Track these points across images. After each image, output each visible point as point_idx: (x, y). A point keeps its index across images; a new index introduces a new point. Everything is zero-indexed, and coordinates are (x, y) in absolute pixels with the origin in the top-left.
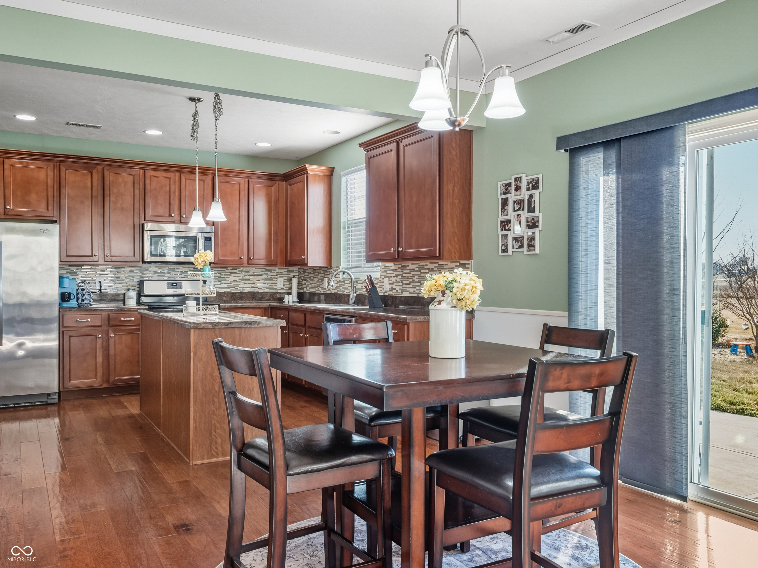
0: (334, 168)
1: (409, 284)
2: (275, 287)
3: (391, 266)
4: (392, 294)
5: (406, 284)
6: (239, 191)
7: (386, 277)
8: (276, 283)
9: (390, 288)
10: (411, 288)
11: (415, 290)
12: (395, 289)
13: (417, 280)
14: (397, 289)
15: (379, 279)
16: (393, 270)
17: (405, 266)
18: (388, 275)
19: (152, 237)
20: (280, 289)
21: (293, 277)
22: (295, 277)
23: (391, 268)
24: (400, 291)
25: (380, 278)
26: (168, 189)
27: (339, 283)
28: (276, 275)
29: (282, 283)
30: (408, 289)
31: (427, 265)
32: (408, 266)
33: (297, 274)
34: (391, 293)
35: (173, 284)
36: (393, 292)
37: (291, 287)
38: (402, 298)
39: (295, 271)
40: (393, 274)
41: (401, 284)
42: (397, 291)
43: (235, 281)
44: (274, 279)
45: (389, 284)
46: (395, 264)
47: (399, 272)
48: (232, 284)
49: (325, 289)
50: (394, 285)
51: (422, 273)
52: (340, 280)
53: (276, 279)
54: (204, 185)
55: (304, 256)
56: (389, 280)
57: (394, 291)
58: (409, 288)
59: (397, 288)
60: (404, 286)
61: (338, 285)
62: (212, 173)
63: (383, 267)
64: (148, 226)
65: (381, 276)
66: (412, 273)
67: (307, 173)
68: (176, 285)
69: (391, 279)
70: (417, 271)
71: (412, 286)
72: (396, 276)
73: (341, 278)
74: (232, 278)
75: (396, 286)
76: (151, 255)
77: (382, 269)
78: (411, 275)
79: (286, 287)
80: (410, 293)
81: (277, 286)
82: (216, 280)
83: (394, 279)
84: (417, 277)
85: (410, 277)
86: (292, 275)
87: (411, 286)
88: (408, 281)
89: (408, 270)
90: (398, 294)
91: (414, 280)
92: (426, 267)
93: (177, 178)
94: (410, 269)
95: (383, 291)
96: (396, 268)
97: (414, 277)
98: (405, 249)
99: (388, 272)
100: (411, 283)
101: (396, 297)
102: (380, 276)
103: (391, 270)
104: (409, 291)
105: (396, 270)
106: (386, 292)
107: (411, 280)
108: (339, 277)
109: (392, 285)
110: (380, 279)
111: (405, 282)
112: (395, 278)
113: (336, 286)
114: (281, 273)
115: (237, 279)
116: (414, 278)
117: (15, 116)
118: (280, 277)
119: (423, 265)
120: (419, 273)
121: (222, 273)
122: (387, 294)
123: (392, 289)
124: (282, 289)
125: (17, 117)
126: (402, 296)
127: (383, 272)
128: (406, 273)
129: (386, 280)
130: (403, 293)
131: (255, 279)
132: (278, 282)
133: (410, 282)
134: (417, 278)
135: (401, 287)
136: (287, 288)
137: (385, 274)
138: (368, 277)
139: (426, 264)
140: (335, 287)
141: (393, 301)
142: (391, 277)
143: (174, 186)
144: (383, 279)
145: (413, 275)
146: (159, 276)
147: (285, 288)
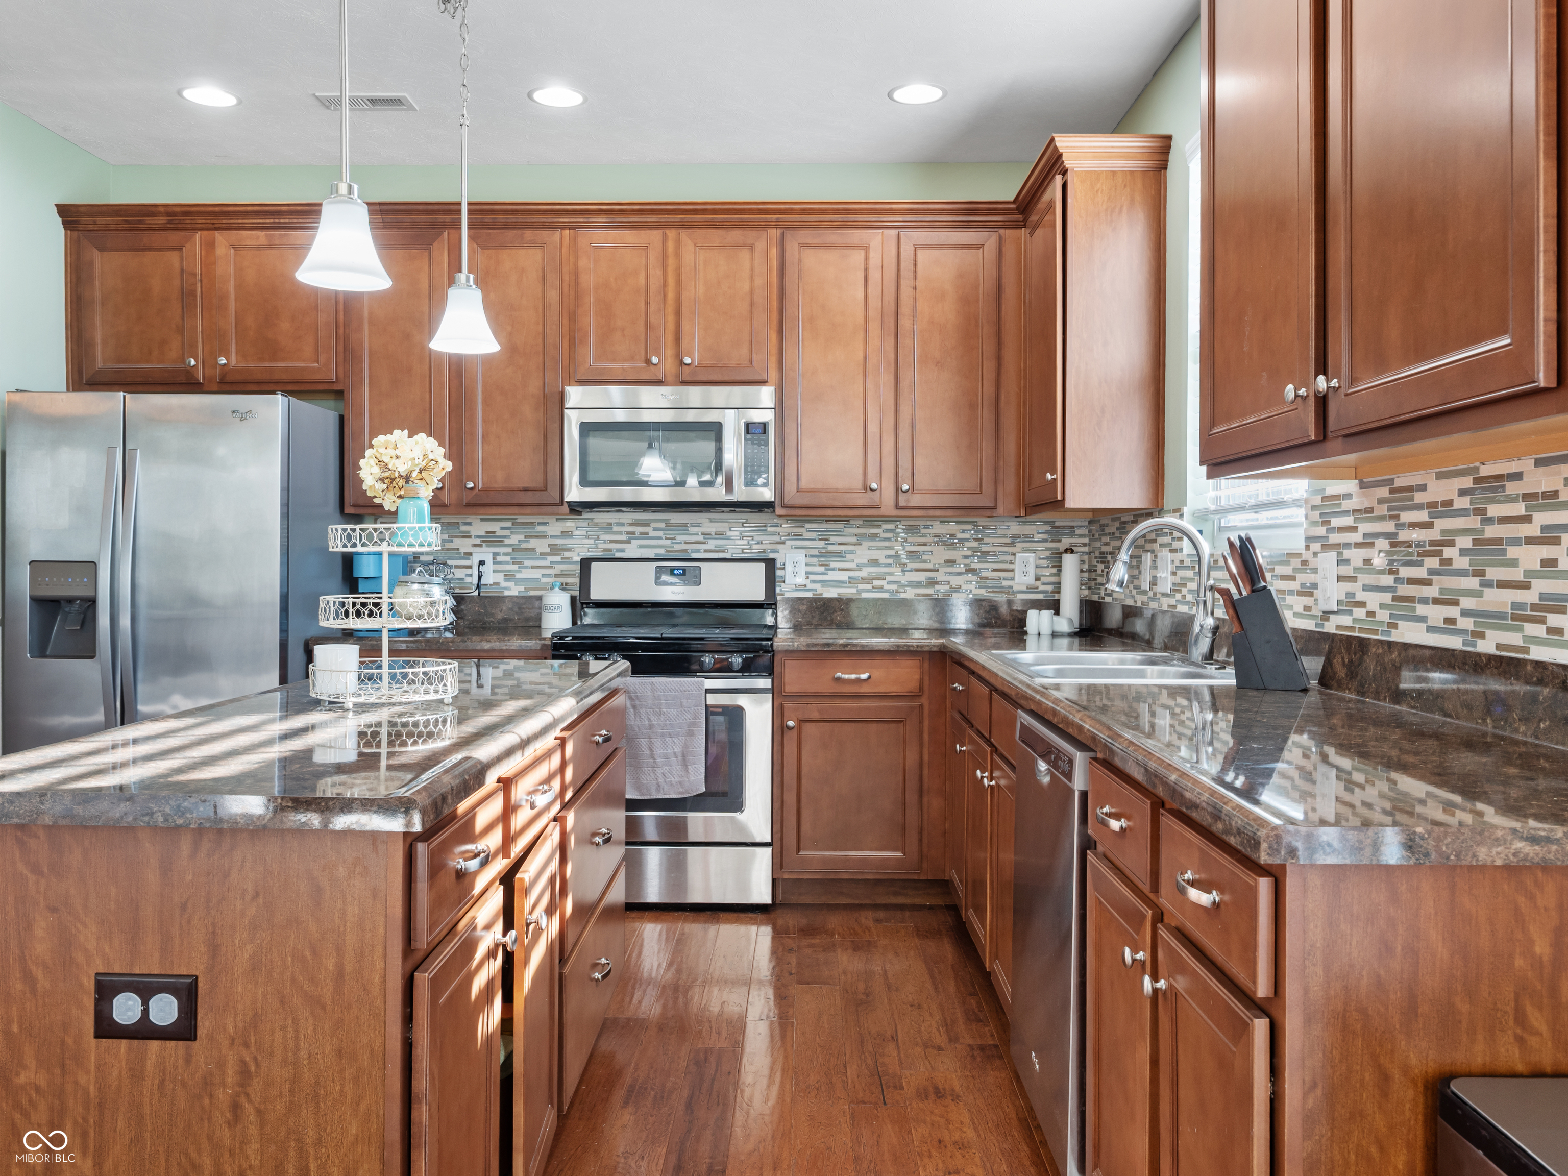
0: (1169, 138)
1: (1427, 583)
2: (1005, 583)
3: (1348, 496)
4: (1352, 629)
5: (1412, 581)
6: (866, 270)
7: (1326, 547)
8: (1012, 570)
9: (1343, 597)
10: (1436, 601)
11: (1453, 612)
12: (1362, 604)
13: (1462, 563)
14: (1370, 607)
15: (1300, 555)
16: (1355, 511)
17: (1410, 489)
18: (1335, 538)
19: (587, 429)
20: (1024, 588)
21: (1066, 551)
22: (1072, 552)
23: (1346, 505)
24: (1384, 616)
25: (1303, 552)
26: (642, 281)
27: (1181, 573)
28: (1013, 544)
29: (1031, 570)
30: (1421, 610)
31: (1518, 476)
32: (1423, 488)
33: (1086, 540)
34: (1346, 620)
35: (676, 572)
36: (1355, 620)
37: (1059, 583)
38: (1391, 653)
39: (1078, 532)
40: (1354, 529)
41: (1388, 580)
42: (1371, 614)
43: (874, 562)
44: (1002, 558)
45: (1340, 578)
46: (1363, 486)
47: (1381, 518)
48: (864, 573)
49: (1145, 592)
50: (1359, 584)
51: (1488, 521)
52: (1182, 562)
53: (1011, 558)
54: (752, 259)
55: (1053, 472)
56: (1341, 562)
57: (1360, 613)
58: (1424, 601)
59: (1374, 600)
60: (1405, 590)
61: (1177, 580)
62: (777, 221)
63: (1317, 500)
64: (575, 395)
65: (1309, 539)
66: (1442, 524)
67: (1064, 172)
68: (684, 574)
69: (1347, 554)
70: (1463, 512)
71: (1442, 591)
72: (1367, 543)
73: (1185, 552)
74: (863, 554)
75: (1366, 588)
76: (585, 482)
77: (1314, 508)
78: (1434, 534)
79: (1044, 584)
80: (1430, 629)
81: (1013, 579)
82: (815, 560)
83: (1356, 556)
84: (1465, 542)
85: (1433, 543)
86: (1066, 542)
87: (1432, 592)
88: (1420, 564)
89: (1419, 507)
90: (1375, 632)
91: (1449, 562)
92: (1512, 488)
93: (671, 245)
94: (1432, 505)
95: (1314, 612)
96: (1367, 505)
97: (1451, 544)
98: (1353, 381)
99: (1336, 522)
100: (1435, 578)
101: (1363, 644)
102: (1303, 544)
103: (1346, 513)
104: (1422, 619)
105: (1370, 510)
106: (1326, 615)
107: (1432, 563)
108: (1181, 550)
109: (1348, 586)
110: (1307, 555)
111: (1406, 572)
112: (1363, 553)
113: (1174, 584)
114: (1028, 539)
115: (880, 555)
116: (1448, 552)
117: (179, 93)
118: (1025, 550)
119: (1499, 477)
120: (1473, 522)
121: (833, 539)
122: (1330, 627)
123: (1351, 603)
124: (1031, 589)
125: (189, 94)
126: (1390, 644)
127: (1314, 523)
128: (1414, 525)
129: (1327, 562)
130: (1395, 626)
131: (939, 555)
132: (1018, 567)
133: (1432, 572)
134: (1463, 552)
135: (1387, 598)
136: (1050, 588)
137: (1321, 531)
138: (1231, 544)
139: (1513, 467)
140: (1170, 586)
141: (1351, 661)
142: (1347, 545)
143: (659, 272)
144: (1315, 554)
145: (1443, 532)
146: (641, 547)
147: (1042, 588)
